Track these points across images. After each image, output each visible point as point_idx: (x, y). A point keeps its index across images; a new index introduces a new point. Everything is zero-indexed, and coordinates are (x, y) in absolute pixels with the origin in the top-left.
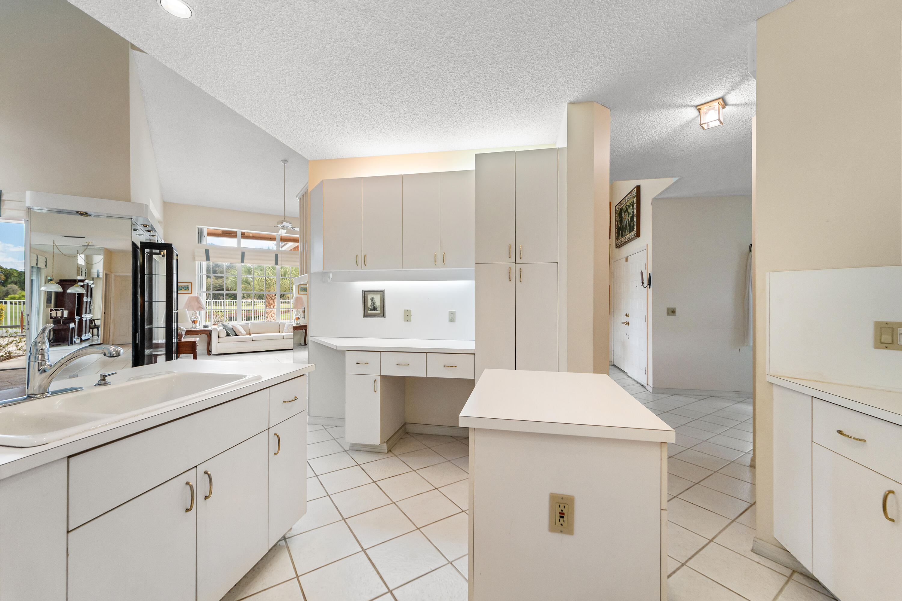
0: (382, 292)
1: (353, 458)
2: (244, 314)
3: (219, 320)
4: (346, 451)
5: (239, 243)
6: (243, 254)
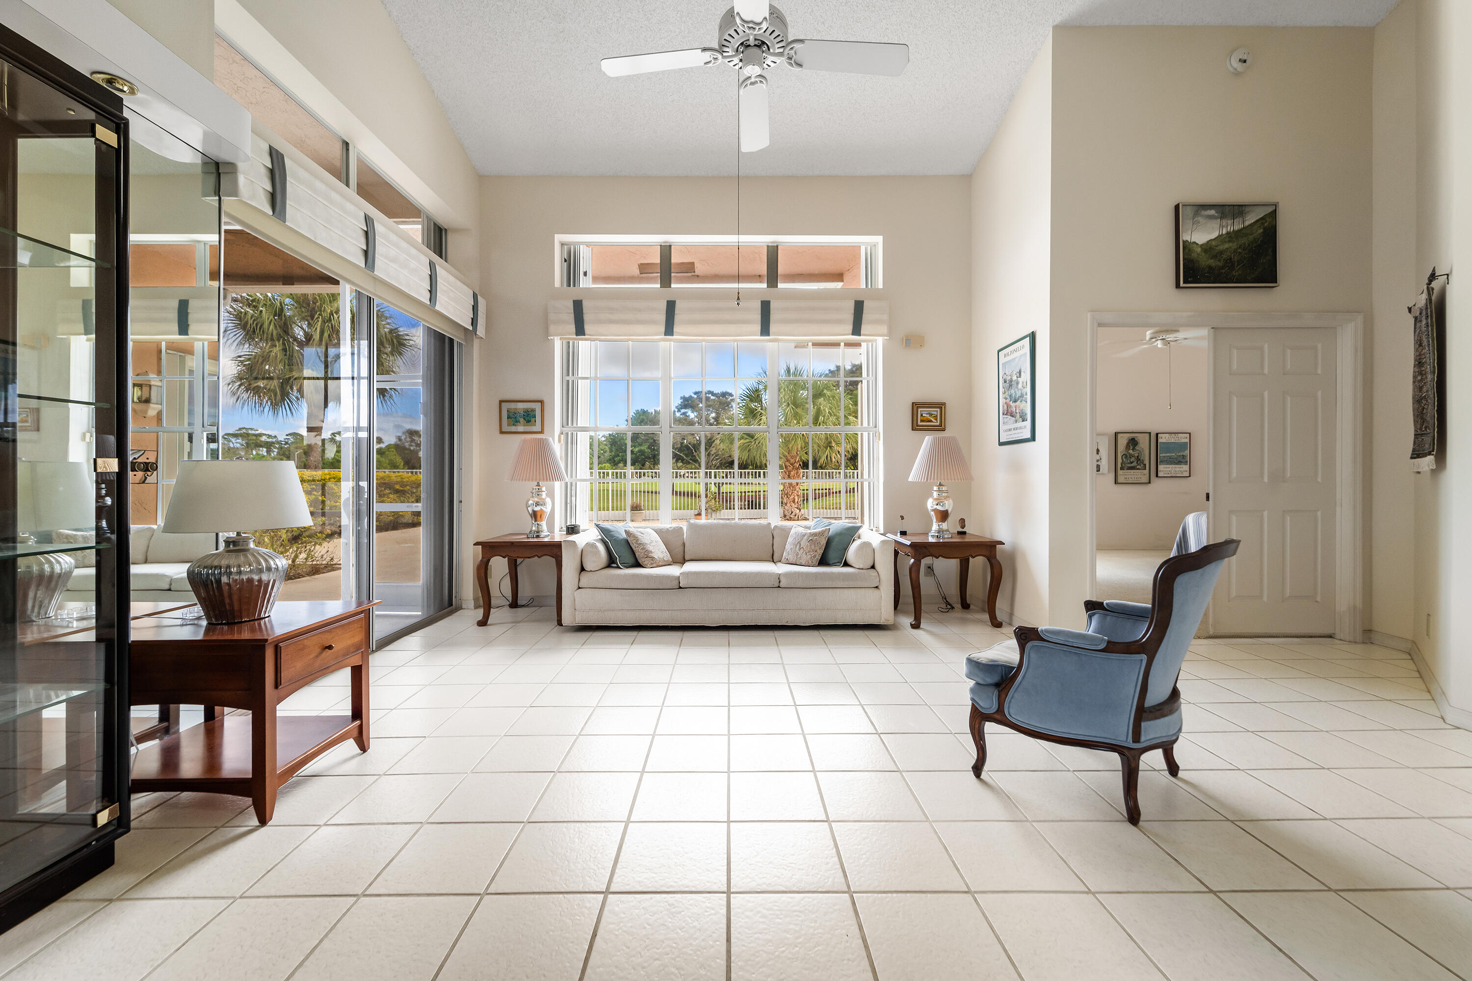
6: (671, 308)
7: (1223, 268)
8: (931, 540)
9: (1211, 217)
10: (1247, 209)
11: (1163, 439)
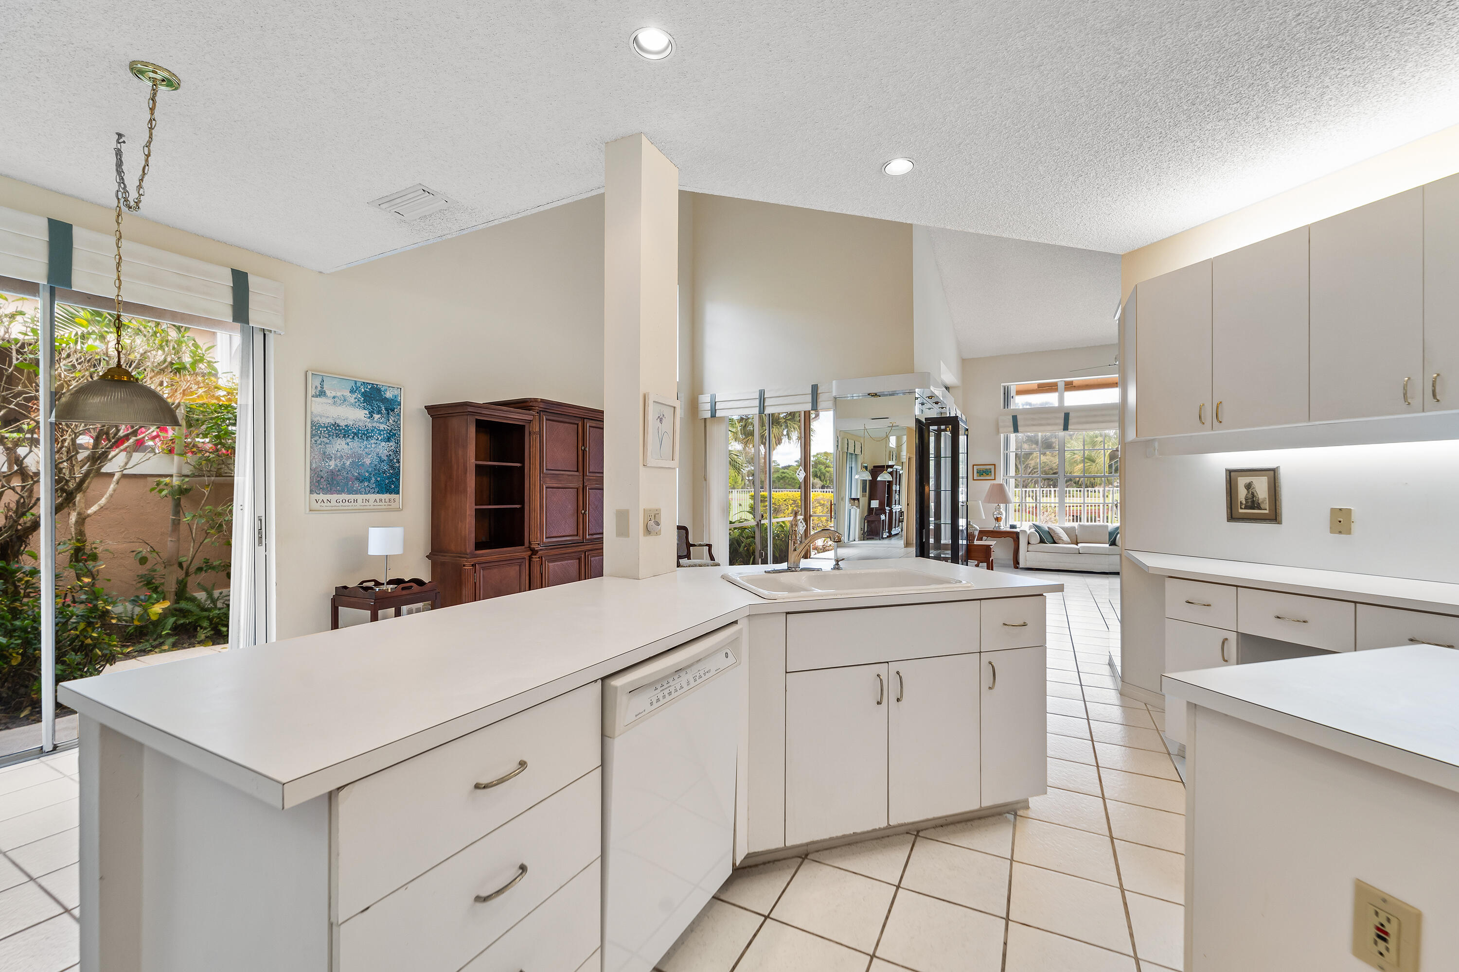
0: (1272, 472)
1: (1176, 769)
2: (1089, 511)
3: (1048, 519)
4: (1169, 754)
5: (1061, 399)
6: (1067, 417)
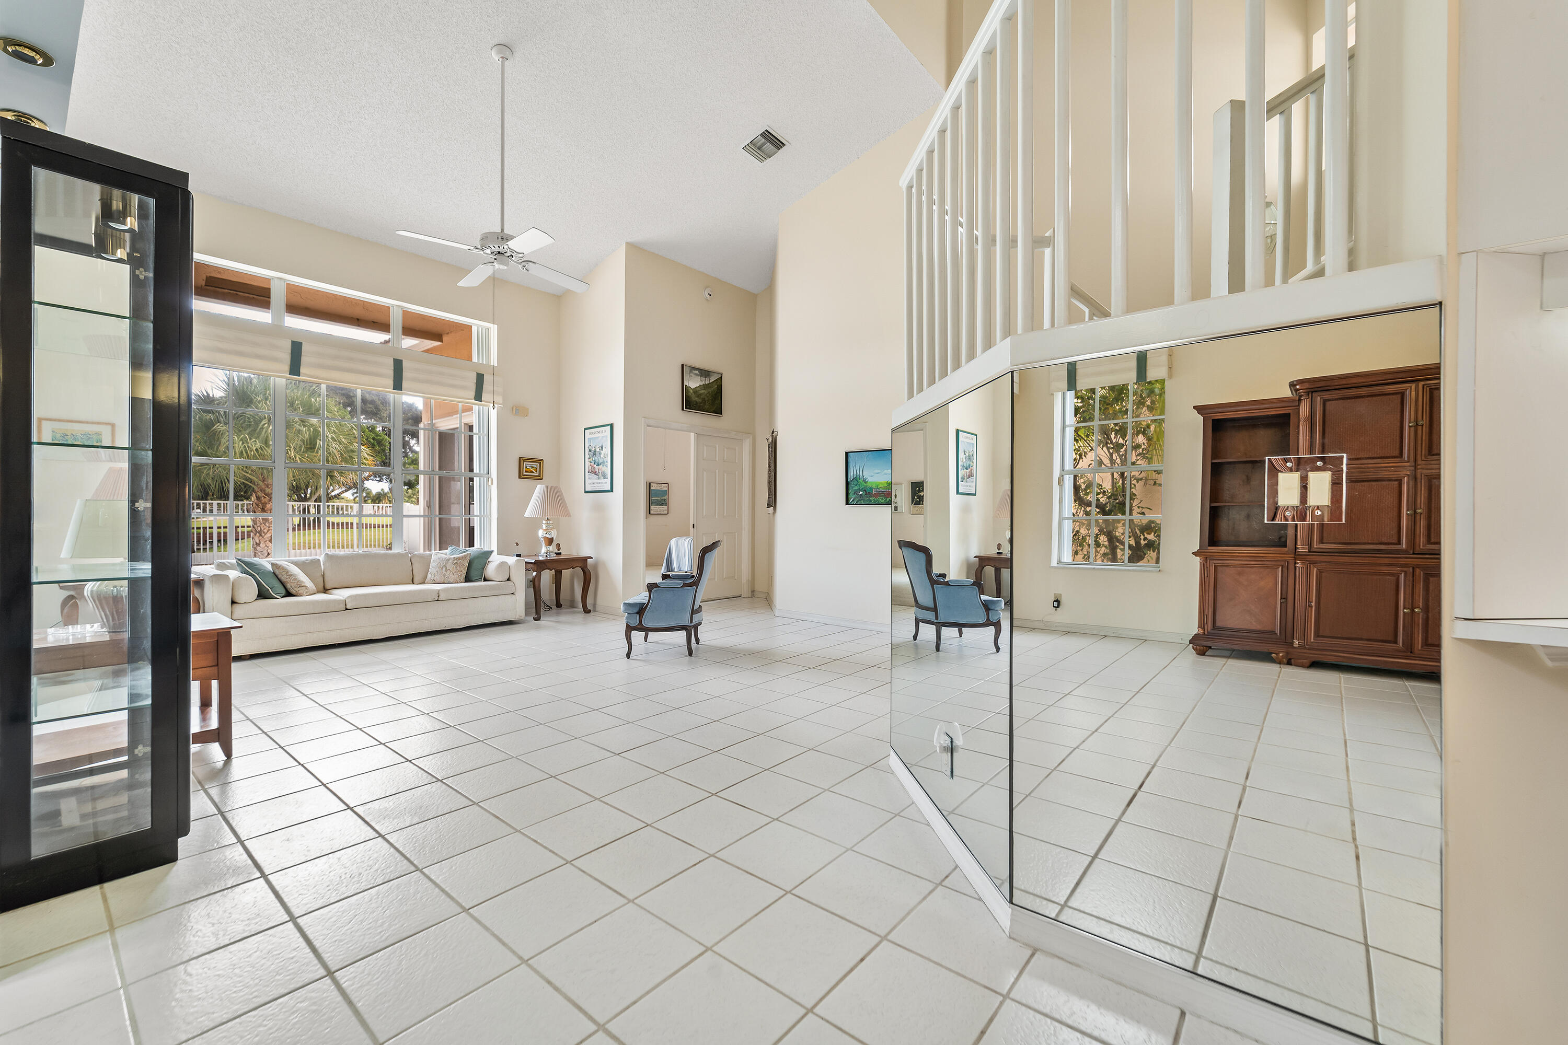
6: (296, 350)
7: (701, 403)
8: (541, 558)
9: (696, 374)
10: (711, 374)
11: (654, 487)
